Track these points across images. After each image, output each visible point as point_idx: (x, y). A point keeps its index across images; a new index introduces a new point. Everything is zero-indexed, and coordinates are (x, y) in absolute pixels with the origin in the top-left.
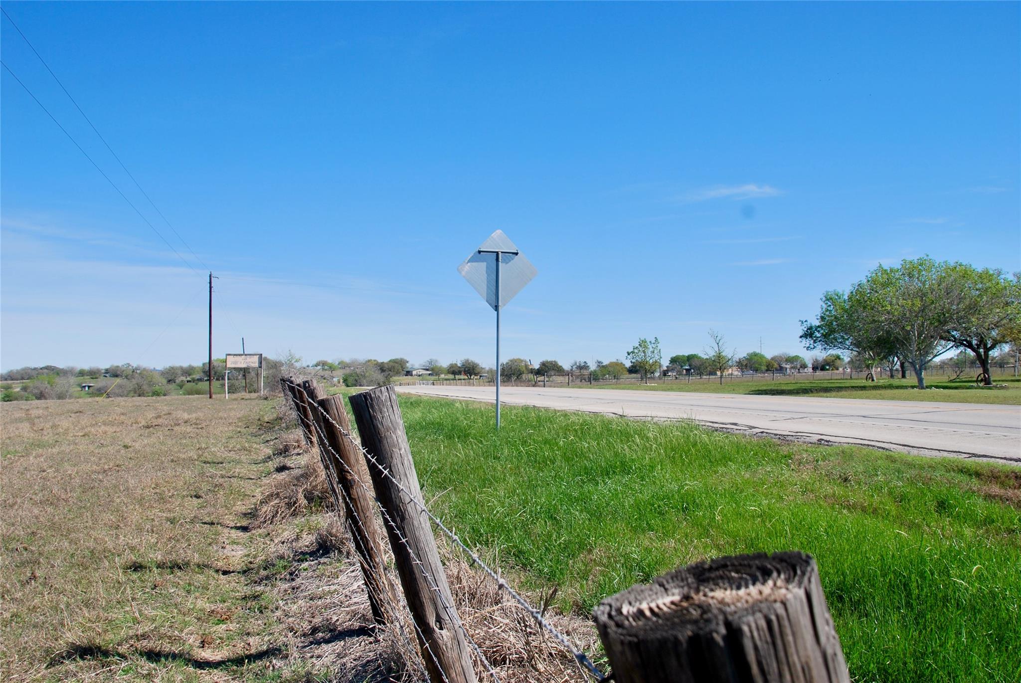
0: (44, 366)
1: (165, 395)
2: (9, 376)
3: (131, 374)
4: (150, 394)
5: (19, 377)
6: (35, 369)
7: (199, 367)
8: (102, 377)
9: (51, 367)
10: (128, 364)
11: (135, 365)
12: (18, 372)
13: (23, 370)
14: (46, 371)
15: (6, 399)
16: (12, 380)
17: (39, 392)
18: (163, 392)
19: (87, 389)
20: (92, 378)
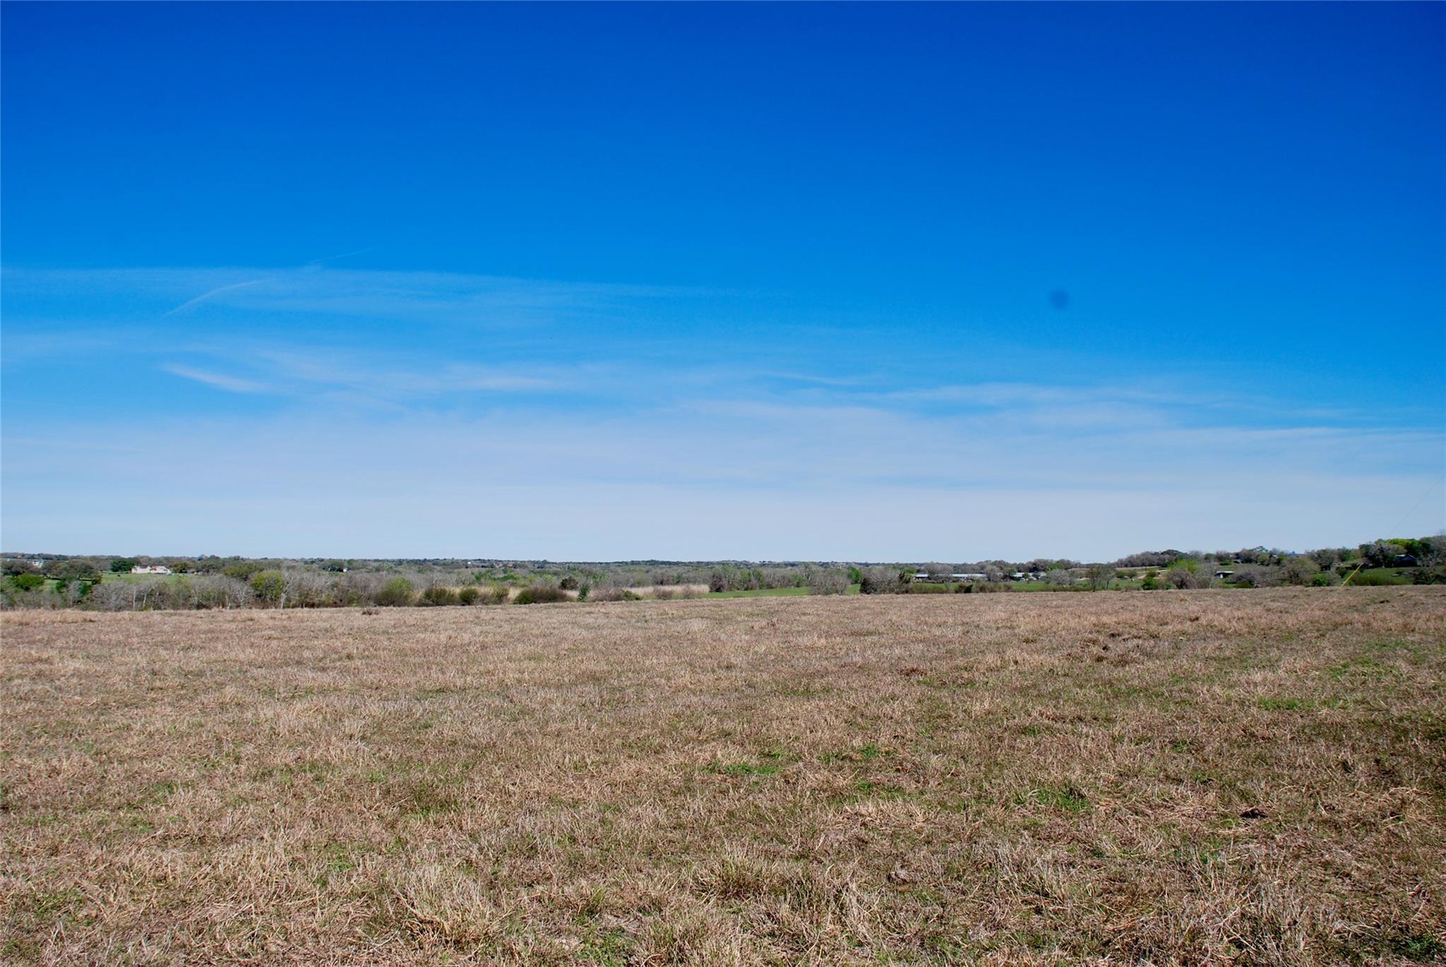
0: (1165, 550)
1: (1328, 585)
2: (1129, 562)
3: (1268, 558)
4: (1310, 584)
5: (1140, 563)
6: (1156, 554)
7: (1355, 551)
8: (1233, 564)
9: (1173, 551)
10: (1261, 547)
11: (1270, 549)
12: (1138, 557)
13: (1143, 554)
14: (1167, 556)
15: (1146, 587)
16: (1133, 566)
17: (1180, 579)
18: (1326, 582)
19: (1222, 576)
20: (1222, 565)
